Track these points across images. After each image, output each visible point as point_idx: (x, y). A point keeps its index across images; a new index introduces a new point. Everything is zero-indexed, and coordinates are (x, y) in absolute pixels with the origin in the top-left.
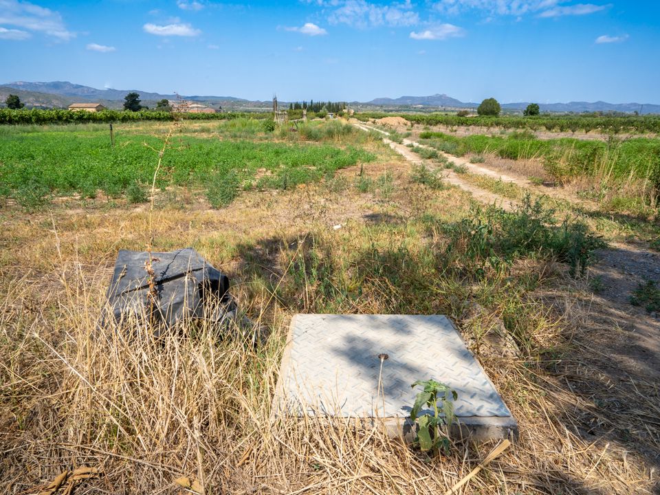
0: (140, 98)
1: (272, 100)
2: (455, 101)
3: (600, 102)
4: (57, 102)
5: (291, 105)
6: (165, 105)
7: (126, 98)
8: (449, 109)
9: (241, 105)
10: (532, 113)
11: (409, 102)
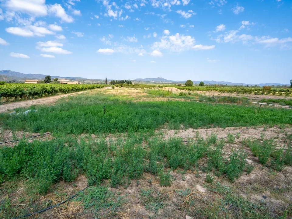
0: (51, 78)
1: (105, 79)
2: (166, 80)
3: (213, 81)
4: (5, 78)
5: (111, 81)
6: (57, 80)
7: (45, 78)
8: (164, 82)
9: (85, 81)
10: (202, 85)
11: (149, 80)
